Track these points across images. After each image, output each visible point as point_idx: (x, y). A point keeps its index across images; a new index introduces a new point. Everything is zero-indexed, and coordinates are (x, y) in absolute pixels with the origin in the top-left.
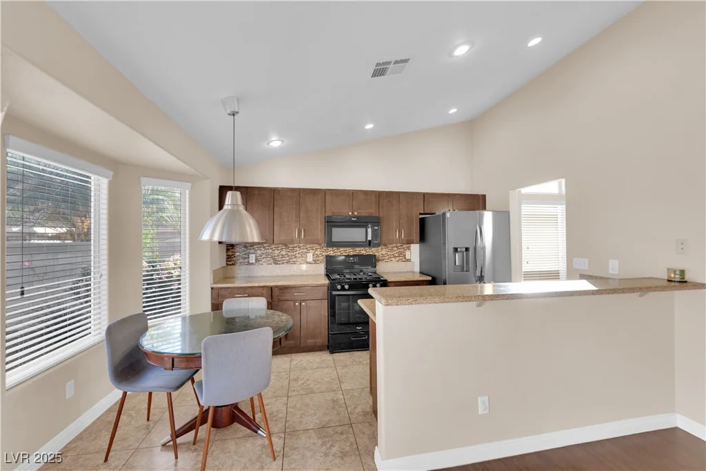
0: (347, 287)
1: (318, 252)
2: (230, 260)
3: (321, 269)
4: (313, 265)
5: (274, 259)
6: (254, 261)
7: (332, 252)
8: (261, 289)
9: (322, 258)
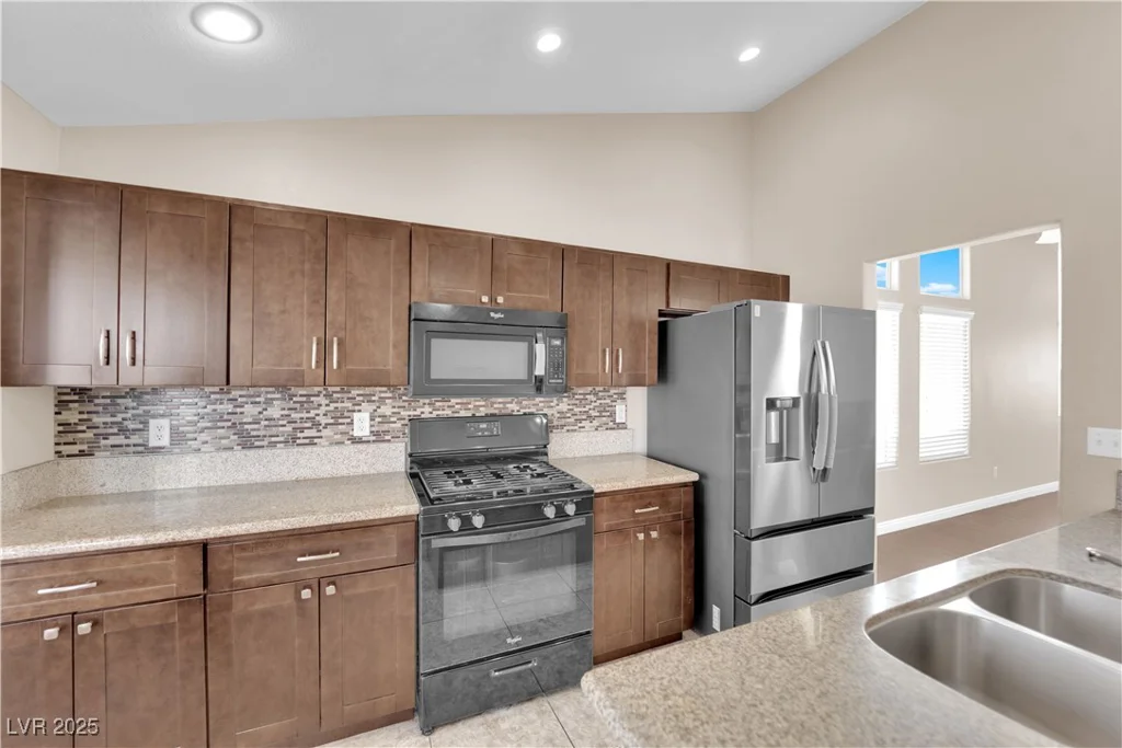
0: (478, 521)
1: (386, 410)
2: (70, 438)
3: (395, 457)
4: (373, 447)
5: (239, 434)
6: (165, 441)
7: (427, 409)
8: (161, 553)
9: (398, 425)
